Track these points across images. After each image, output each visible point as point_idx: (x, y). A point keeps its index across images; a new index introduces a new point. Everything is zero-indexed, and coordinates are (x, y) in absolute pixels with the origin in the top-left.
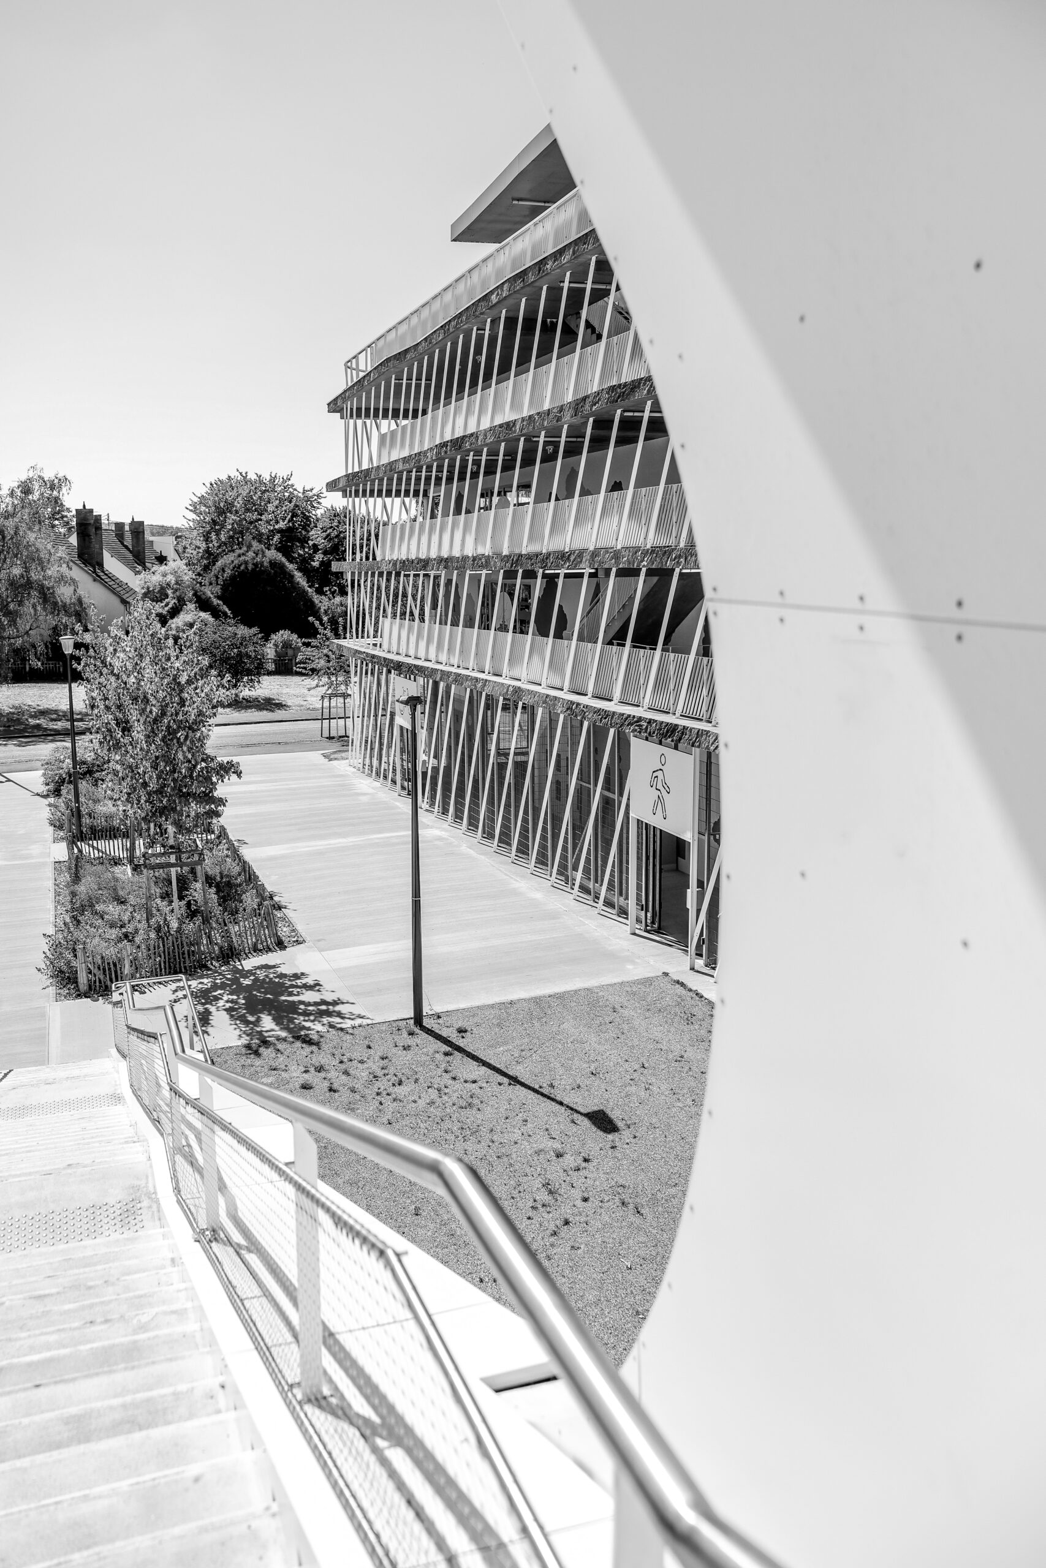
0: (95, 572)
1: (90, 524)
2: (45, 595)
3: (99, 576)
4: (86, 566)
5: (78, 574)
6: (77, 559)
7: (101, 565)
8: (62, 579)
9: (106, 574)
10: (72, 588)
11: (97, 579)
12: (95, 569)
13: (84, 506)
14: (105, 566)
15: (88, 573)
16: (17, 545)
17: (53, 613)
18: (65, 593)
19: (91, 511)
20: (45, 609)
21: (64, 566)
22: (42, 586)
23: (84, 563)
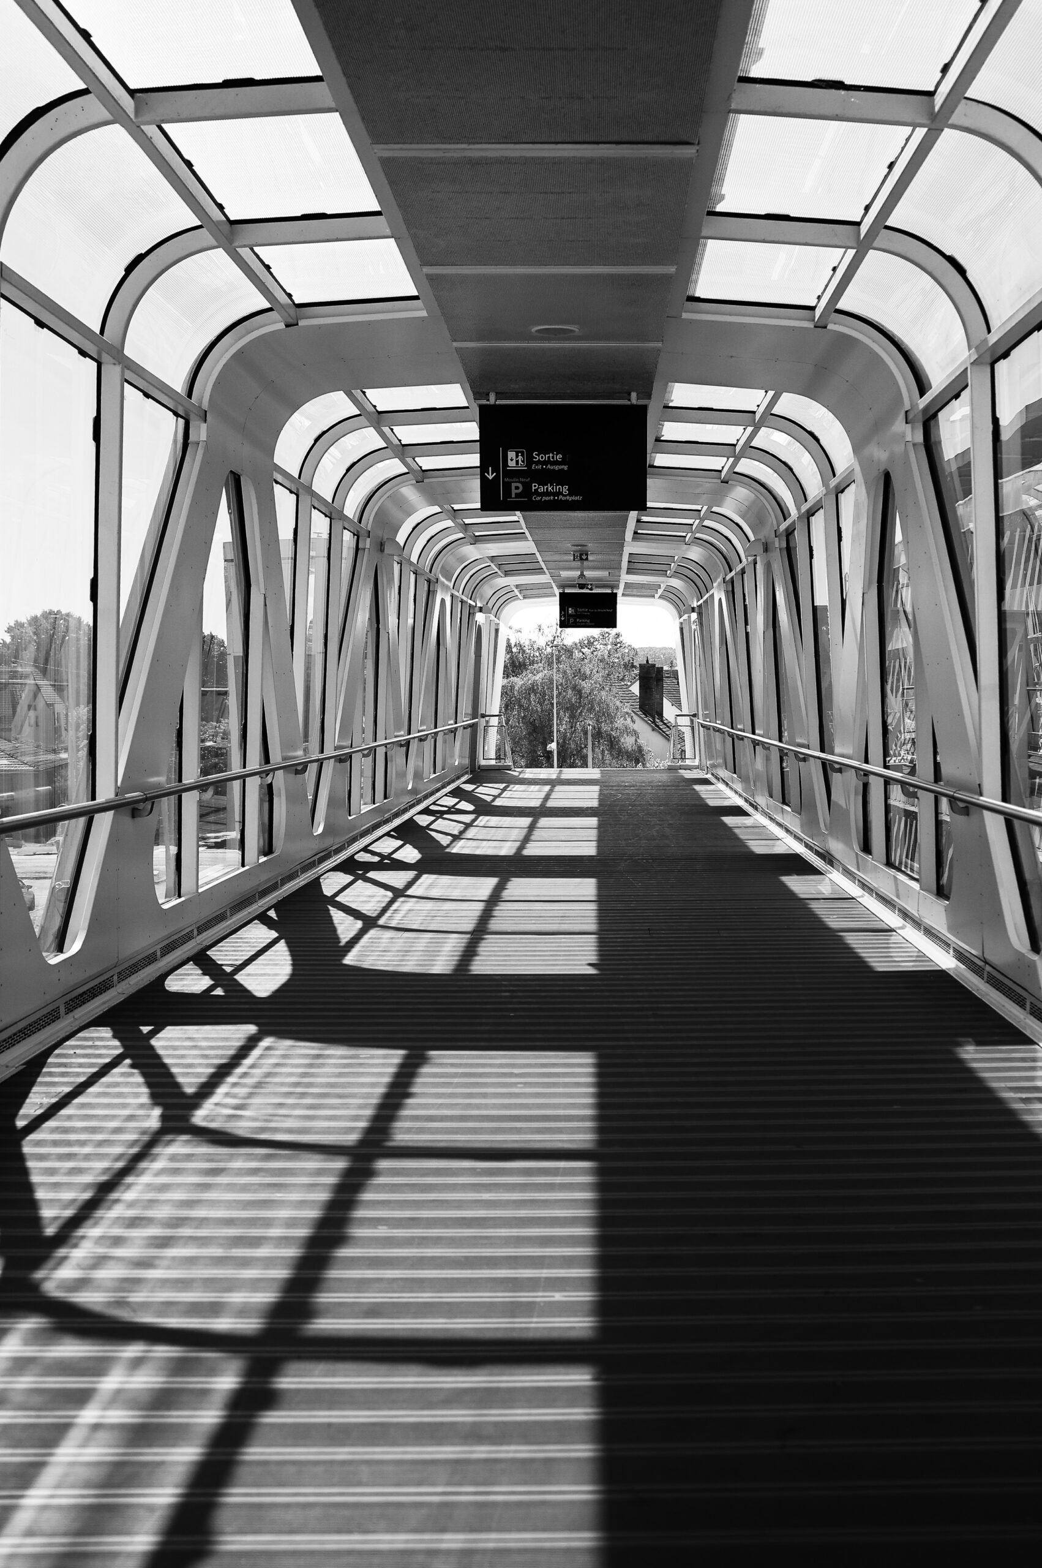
0: (654, 722)
1: (652, 677)
2: (611, 742)
3: (658, 726)
4: (647, 716)
5: (641, 726)
6: (638, 710)
7: (660, 714)
8: (627, 731)
9: (665, 724)
10: (634, 738)
11: (656, 728)
12: (654, 719)
13: (647, 661)
14: (665, 715)
15: (648, 723)
16: (591, 702)
17: (617, 758)
18: (628, 742)
19: (654, 665)
20: (612, 755)
21: (629, 720)
22: (610, 735)
23: (644, 714)
